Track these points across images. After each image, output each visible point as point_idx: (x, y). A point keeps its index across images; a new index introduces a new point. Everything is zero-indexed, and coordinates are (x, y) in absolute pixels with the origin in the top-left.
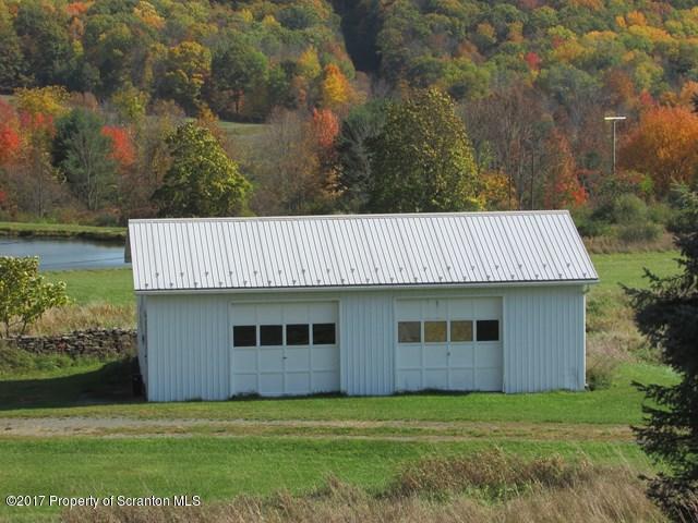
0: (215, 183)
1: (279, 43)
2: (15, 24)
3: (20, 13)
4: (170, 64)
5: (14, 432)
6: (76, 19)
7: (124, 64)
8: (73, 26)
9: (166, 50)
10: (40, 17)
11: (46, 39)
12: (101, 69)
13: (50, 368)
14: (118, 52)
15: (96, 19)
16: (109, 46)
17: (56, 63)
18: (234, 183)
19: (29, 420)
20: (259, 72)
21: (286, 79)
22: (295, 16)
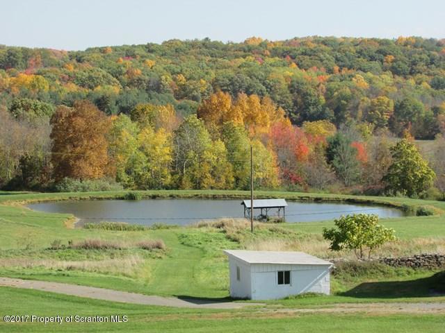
0: (416, 173)
1: (430, 97)
2: (289, 87)
3: (292, 82)
4: (372, 108)
5: (404, 310)
6: (322, 85)
7: (347, 108)
8: (320, 88)
9: (370, 101)
10: (302, 84)
11: (305, 95)
12: (334, 111)
13: (403, 275)
14: (343, 102)
15: (332, 85)
16: (339, 99)
17: (311, 108)
18: (426, 172)
19: (410, 304)
20: (419, 113)
21: (434, 116)
22: (439, 82)
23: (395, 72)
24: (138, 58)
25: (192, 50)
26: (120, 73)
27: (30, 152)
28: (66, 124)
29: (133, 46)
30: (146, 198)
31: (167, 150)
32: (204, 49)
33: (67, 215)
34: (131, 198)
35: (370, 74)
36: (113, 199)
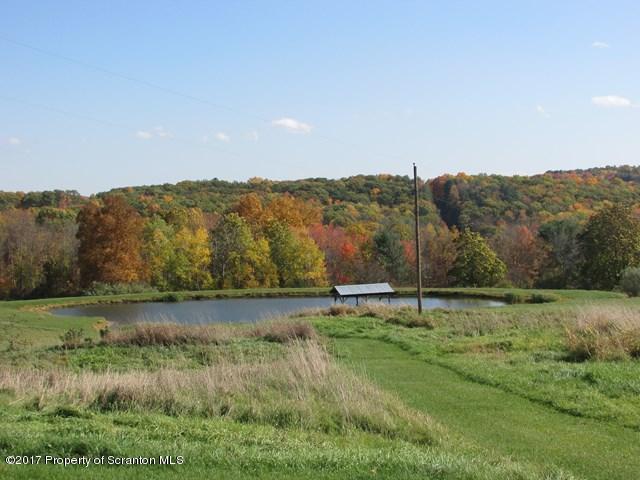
15: (328, 214)
23: (381, 202)
24: (157, 195)
25: (203, 189)
26: (142, 208)
27: (55, 257)
28: (95, 223)
29: (152, 186)
30: (188, 300)
31: (207, 252)
32: (213, 187)
33: (96, 318)
34: (171, 300)
35: (360, 205)
36: (150, 301)
